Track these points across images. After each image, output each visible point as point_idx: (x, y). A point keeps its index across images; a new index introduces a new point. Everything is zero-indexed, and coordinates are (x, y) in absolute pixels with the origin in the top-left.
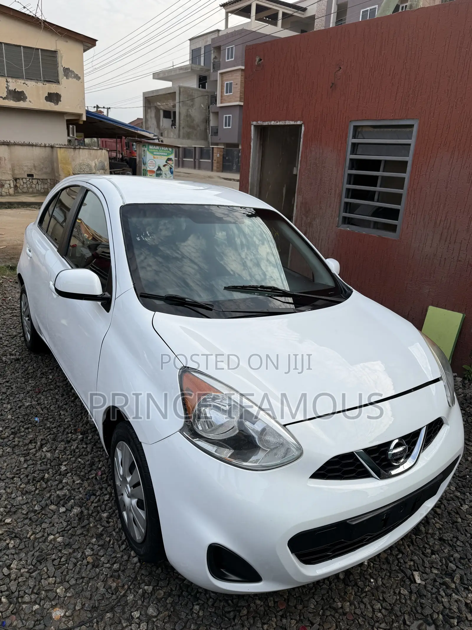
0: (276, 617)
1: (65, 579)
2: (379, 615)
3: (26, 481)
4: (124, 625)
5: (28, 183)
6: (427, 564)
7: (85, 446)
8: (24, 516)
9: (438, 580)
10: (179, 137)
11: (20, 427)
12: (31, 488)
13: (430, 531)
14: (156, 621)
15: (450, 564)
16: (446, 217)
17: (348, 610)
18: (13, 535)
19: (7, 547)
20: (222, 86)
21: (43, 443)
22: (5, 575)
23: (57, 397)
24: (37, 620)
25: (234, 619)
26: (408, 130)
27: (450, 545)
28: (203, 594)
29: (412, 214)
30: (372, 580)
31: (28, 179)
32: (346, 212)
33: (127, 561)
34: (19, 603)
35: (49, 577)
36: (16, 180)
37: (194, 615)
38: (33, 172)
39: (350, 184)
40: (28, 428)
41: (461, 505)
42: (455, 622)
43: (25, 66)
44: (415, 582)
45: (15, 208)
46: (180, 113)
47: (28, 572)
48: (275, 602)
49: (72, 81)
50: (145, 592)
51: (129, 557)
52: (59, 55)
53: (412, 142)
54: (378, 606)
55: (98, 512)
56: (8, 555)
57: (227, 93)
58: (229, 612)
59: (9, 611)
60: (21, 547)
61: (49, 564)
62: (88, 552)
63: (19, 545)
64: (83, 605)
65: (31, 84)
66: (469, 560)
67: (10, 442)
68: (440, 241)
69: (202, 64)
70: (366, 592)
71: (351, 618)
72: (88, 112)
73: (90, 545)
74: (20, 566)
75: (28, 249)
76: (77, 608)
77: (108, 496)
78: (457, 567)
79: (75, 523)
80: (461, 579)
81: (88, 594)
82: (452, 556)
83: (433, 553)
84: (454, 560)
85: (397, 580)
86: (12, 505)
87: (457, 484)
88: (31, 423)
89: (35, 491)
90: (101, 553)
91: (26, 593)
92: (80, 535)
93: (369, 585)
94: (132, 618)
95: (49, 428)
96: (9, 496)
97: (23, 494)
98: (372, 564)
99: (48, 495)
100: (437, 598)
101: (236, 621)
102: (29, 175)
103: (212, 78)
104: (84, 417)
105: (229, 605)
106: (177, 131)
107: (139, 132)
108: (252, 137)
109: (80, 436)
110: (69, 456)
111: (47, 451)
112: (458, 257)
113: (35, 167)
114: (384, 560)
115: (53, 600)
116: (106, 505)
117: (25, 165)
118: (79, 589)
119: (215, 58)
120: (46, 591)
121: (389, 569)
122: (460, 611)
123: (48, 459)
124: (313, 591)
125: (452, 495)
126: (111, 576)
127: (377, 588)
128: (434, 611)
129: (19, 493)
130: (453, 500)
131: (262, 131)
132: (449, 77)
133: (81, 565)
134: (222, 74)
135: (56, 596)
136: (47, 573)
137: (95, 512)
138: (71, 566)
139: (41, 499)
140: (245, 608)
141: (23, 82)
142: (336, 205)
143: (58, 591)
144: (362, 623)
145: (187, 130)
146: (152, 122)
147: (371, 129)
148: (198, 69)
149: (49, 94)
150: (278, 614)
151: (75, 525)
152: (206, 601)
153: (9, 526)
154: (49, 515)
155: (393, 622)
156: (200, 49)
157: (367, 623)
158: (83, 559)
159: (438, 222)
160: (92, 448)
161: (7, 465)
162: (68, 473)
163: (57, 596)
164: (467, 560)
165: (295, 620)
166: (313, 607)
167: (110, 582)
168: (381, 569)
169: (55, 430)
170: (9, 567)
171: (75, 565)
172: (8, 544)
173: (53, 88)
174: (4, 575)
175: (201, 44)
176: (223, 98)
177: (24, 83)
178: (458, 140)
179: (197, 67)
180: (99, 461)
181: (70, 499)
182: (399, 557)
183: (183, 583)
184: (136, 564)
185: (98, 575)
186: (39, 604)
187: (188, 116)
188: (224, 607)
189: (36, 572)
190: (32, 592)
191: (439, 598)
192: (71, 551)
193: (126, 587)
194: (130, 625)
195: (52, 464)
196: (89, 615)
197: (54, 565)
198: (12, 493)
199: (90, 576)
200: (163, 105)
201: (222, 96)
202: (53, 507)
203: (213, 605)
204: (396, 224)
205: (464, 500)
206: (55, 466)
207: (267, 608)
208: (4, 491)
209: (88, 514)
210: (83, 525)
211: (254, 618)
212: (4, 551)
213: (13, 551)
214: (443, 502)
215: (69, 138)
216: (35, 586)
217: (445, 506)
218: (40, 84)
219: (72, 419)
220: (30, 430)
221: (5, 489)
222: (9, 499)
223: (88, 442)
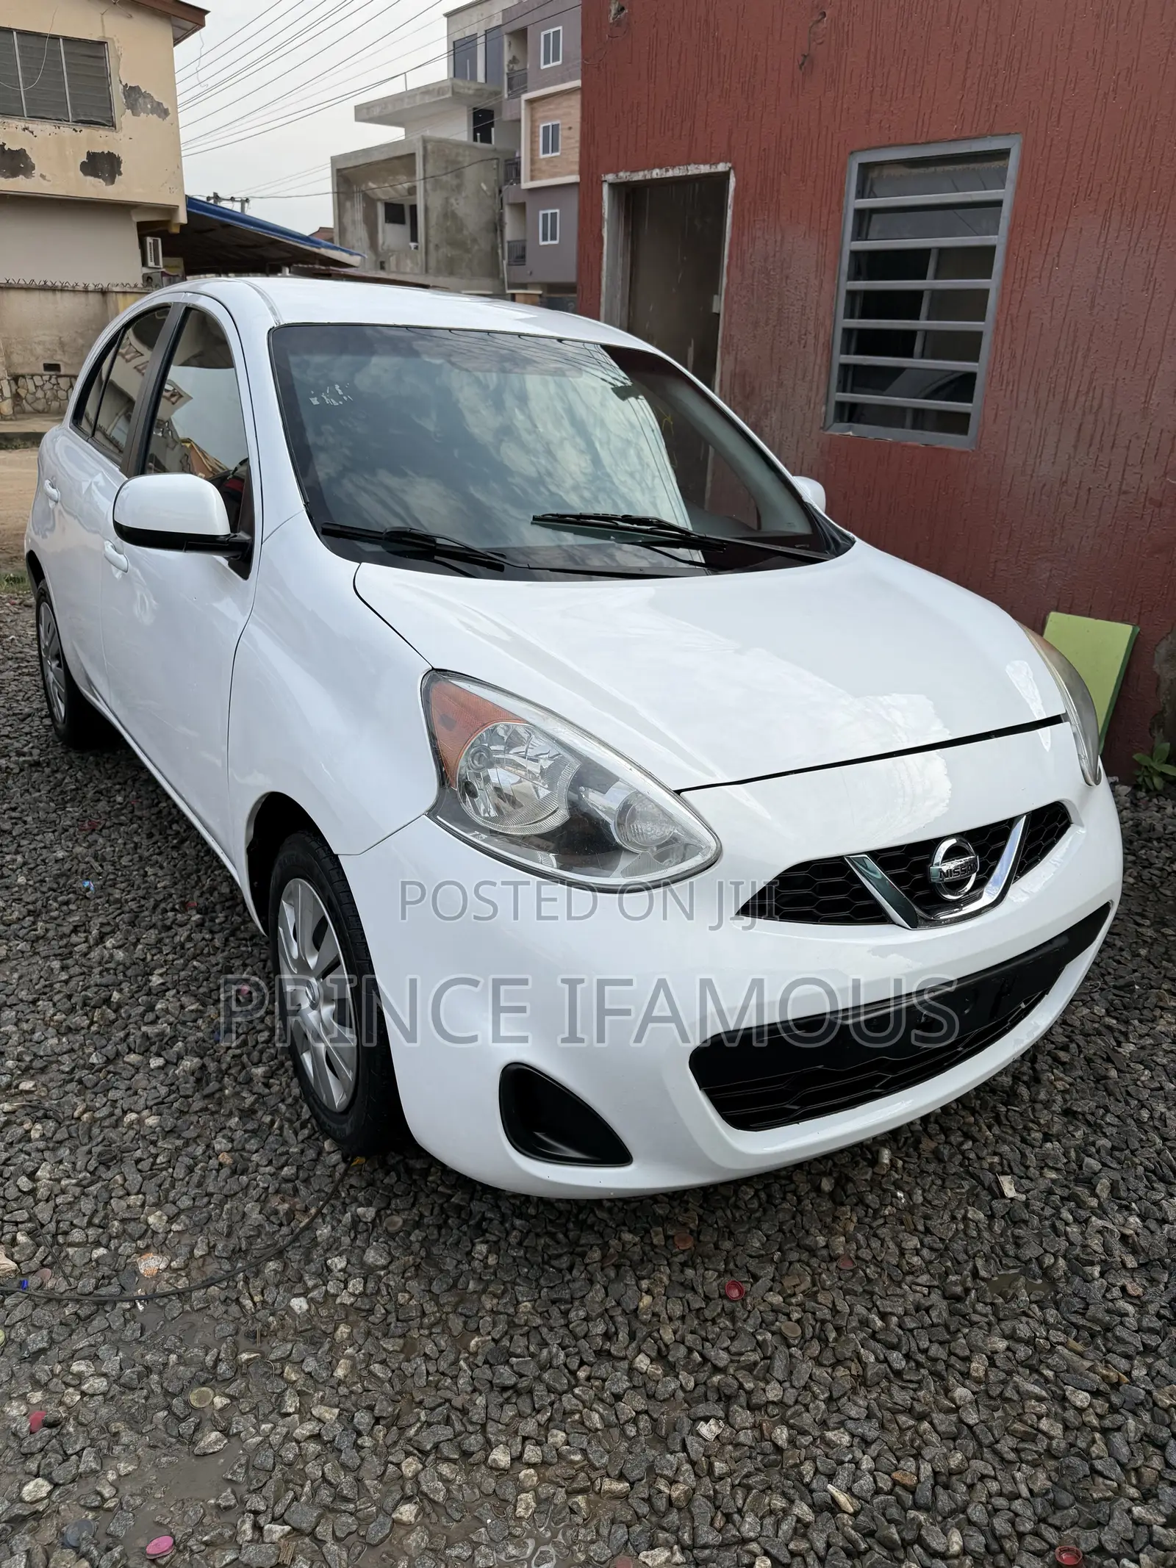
0: (669, 1265)
1: (166, 1197)
2: (916, 1260)
3: (68, 1005)
4: (310, 1283)
5: (48, 386)
6: (1032, 1161)
7: (208, 936)
8: (63, 1076)
9: (1058, 1191)
10: (427, 271)
11: (48, 899)
12: (79, 1020)
13: (1042, 1096)
14: (386, 1274)
15: (1087, 1160)
16: (1091, 383)
17: (841, 1251)
18: (40, 1114)
19: (26, 1137)
20: (533, 133)
21: (104, 930)
22: (24, 1193)
23: (136, 839)
24: (103, 1277)
25: (570, 1269)
26: (996, 164)
27: (1088, 1124)
28: (496, 1222)
29: (1008, 383)
30: (900, 1194)
31: (46, 378)
32: (844, 391)
33: (316, 1161)
34: (58, 1244)
35: (128, 1194)
36: (16, 378)
37: (476, 1263)
38: (58, 358)
39: (852, 317)
40: (67, 903)
41: (1119, 1044)
42: (1096, 1271)
43: (26, 83)
44: (1003, 1196)
45: (16, 448)
46: (426, 209)
47: (77, 1185)
48: (667, 1238)
49: (149, 120)
50: (356, 1220)
51: (319, 1154)
52: (111, 54)
53: (1006, 194)
54: (913, 1242)
55: (244, 1067)
56: (29, 1154)
57: (545, 151)
58: (559, 1256)
59: (36, 1261)
60: (59, 1136)
61: (129, 1169)
62: (220, 1144)
63: (54, 1133)
64: (212, 1248)
65: (43, 129)
66: (1133, 1152)
67: (24, 931)
68: (1075, 447)
69: (481, 78)
70: (885, 1217)
71: (850, 1266)
72: (191, 202)
73: (226, 1132)
74: (58, 1174)
75: (47, 482)
76: (198, 1253)
77: (266, 1034)
78: (1104, 1165)
79: (188, 1088)
80: (1114, 1188)
81: (222, 1226)
82: (1093, 1144)
83: (1047, 1138)
84: (1098, 1151)
85: (962, 1194)
86: (35, 1055)
87: (1111, 1003)
88: (74, 892)
89: (89, 1027)
90: (252, 1145)
91: (75, 1226)
92: (201, 1111)
93: (891, 1204)
94: (329, 1270)
95: (118, 901)
96: (28, 1037)
97: (59, 1034)
98: (900, 1163)
99: (122, 1034)
100: (1053, 1227)
101: (575, 1272)
102: (48, 367)
103: (507, 115)
104: (203, 878)
105: (558, 1243)
106: (421, 256)
107: (323, 251)
108: (606, 216)
109: (196, 917)
110: (170, 957)
111: (115, 947)
112: (1121, 483)
113: (62, 345)
114: (930, 1156)
115: (140, 1238)
116: (261, 1052)
117: (37, 340)
118: (200, 1216)
119: (514, 61)
120: (123, 1221)
121: (940, 1171)
122: (1107, 1250)
123: (119, 964)
124: (758, 1215)
125: (1096, 1025)
126: (277, 1192)
127: (911, 1209)
128: (1046, 1251)
129: (51, 1031)
130: (1099, 1034)
131: (629, 195)
132: (1098, 16)
133: (204, 1169)
134: (531, 102)
135: (146, 1231)
136: (123, 1185)
137: (236, 1065)
138: (180, 1172)
139: (104, 1042)
140: (595, 1248)
141: (22, 124)
142: (820, 374)
143: (151, 1220)
144: (874, 1276)
145: (446, 251)
146: (358, 234)
147: (904, 171)
148: (471, 92)
149: (92, 156)
150: (676, 1259)
151: (189, 1093)
152: (504, 1236)
153: (29, 1097)
154: (125, 1074)
155: (947, 1274)
156: (473, 38)
157: (885, 1278)
158: (210, 1158)
159: (1072, 396)
160: (227, 940)
161: (20, 977)
162: (168, 990)
163: (148, 1231)
164: (1127, 1152)
165: (715, 1270)
166: (758, 1245)
167: (274, 1202)
168: (922, 1171)
169: (133, 905)
170: (32, 1176)
171: (190, 1170)
172: (28, 1132)
173: (99, 140)
174: (20, 1191)
175: (475, 25)
176: (537, 166)
177: (25, 129)
178: (1121, 180)
179: (467, 87)
180: (245, 965)
181: (174, 1039)
182: (965, 1147)
183: (448, 1201)
184: (334, 1166)
185: (246, 1189)
186: (107, 1247)
187: (449, 215)
188: (546, 1246)
189: (99, 1185)
190: (90, 1224)
191: (1060, 1225)
192: (179, 1143)
193: (313, 1211)
194: (325, 1284)
195: (129, 973)
196: (227, 1267)
197: (140, 1171)
198: (33, 1031)
199: (225, 1191)
200: (386, 191)
201: (533, 162)
202: (133, 1058)
203: (520, 1244)
204: (968, 410)
205: (1125, 1034)
206: (137, 976)
207: (647, 1248)
208: (14, 1029)
209: (220, 1070)
210: (207, 1091)
211: (618, 1267)
212: (20, 1146)
213: (41, 1145)
214: (1075, 1037)
215: (145, 270)
216: (96, 1211)
217: (1079, 1046)
218: (66, 131)
219: (175, 884)
220: (73, 907)
221: (16, 1024)
222: (27, 1044)
223: (216, 928)
